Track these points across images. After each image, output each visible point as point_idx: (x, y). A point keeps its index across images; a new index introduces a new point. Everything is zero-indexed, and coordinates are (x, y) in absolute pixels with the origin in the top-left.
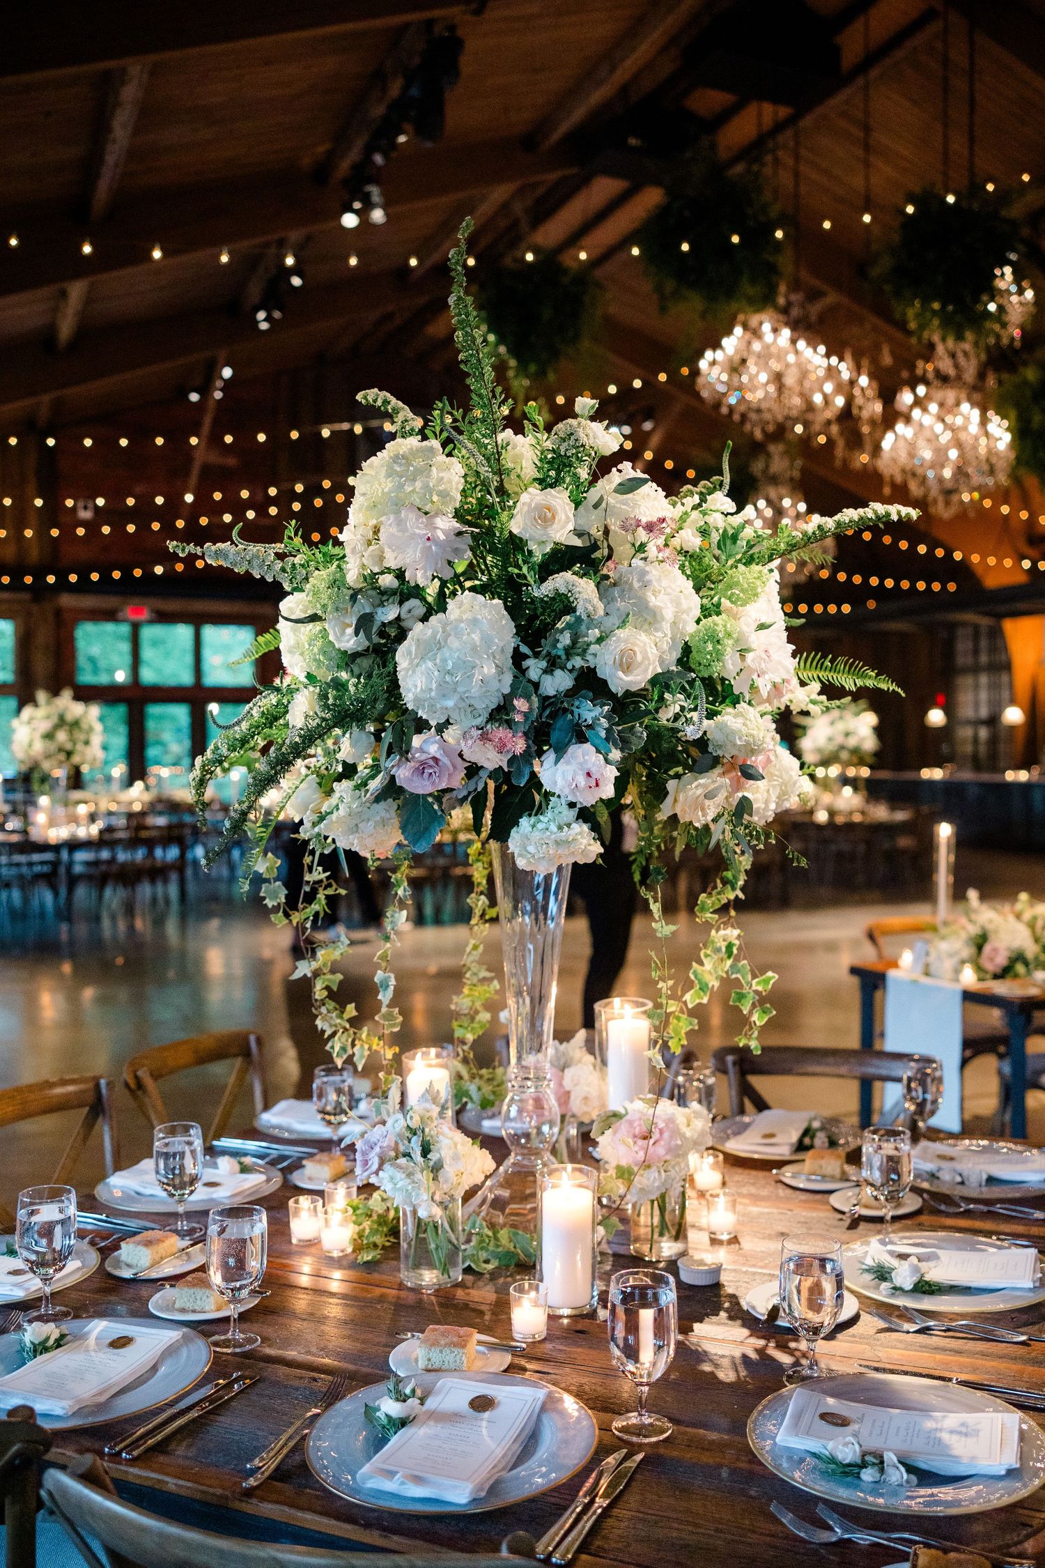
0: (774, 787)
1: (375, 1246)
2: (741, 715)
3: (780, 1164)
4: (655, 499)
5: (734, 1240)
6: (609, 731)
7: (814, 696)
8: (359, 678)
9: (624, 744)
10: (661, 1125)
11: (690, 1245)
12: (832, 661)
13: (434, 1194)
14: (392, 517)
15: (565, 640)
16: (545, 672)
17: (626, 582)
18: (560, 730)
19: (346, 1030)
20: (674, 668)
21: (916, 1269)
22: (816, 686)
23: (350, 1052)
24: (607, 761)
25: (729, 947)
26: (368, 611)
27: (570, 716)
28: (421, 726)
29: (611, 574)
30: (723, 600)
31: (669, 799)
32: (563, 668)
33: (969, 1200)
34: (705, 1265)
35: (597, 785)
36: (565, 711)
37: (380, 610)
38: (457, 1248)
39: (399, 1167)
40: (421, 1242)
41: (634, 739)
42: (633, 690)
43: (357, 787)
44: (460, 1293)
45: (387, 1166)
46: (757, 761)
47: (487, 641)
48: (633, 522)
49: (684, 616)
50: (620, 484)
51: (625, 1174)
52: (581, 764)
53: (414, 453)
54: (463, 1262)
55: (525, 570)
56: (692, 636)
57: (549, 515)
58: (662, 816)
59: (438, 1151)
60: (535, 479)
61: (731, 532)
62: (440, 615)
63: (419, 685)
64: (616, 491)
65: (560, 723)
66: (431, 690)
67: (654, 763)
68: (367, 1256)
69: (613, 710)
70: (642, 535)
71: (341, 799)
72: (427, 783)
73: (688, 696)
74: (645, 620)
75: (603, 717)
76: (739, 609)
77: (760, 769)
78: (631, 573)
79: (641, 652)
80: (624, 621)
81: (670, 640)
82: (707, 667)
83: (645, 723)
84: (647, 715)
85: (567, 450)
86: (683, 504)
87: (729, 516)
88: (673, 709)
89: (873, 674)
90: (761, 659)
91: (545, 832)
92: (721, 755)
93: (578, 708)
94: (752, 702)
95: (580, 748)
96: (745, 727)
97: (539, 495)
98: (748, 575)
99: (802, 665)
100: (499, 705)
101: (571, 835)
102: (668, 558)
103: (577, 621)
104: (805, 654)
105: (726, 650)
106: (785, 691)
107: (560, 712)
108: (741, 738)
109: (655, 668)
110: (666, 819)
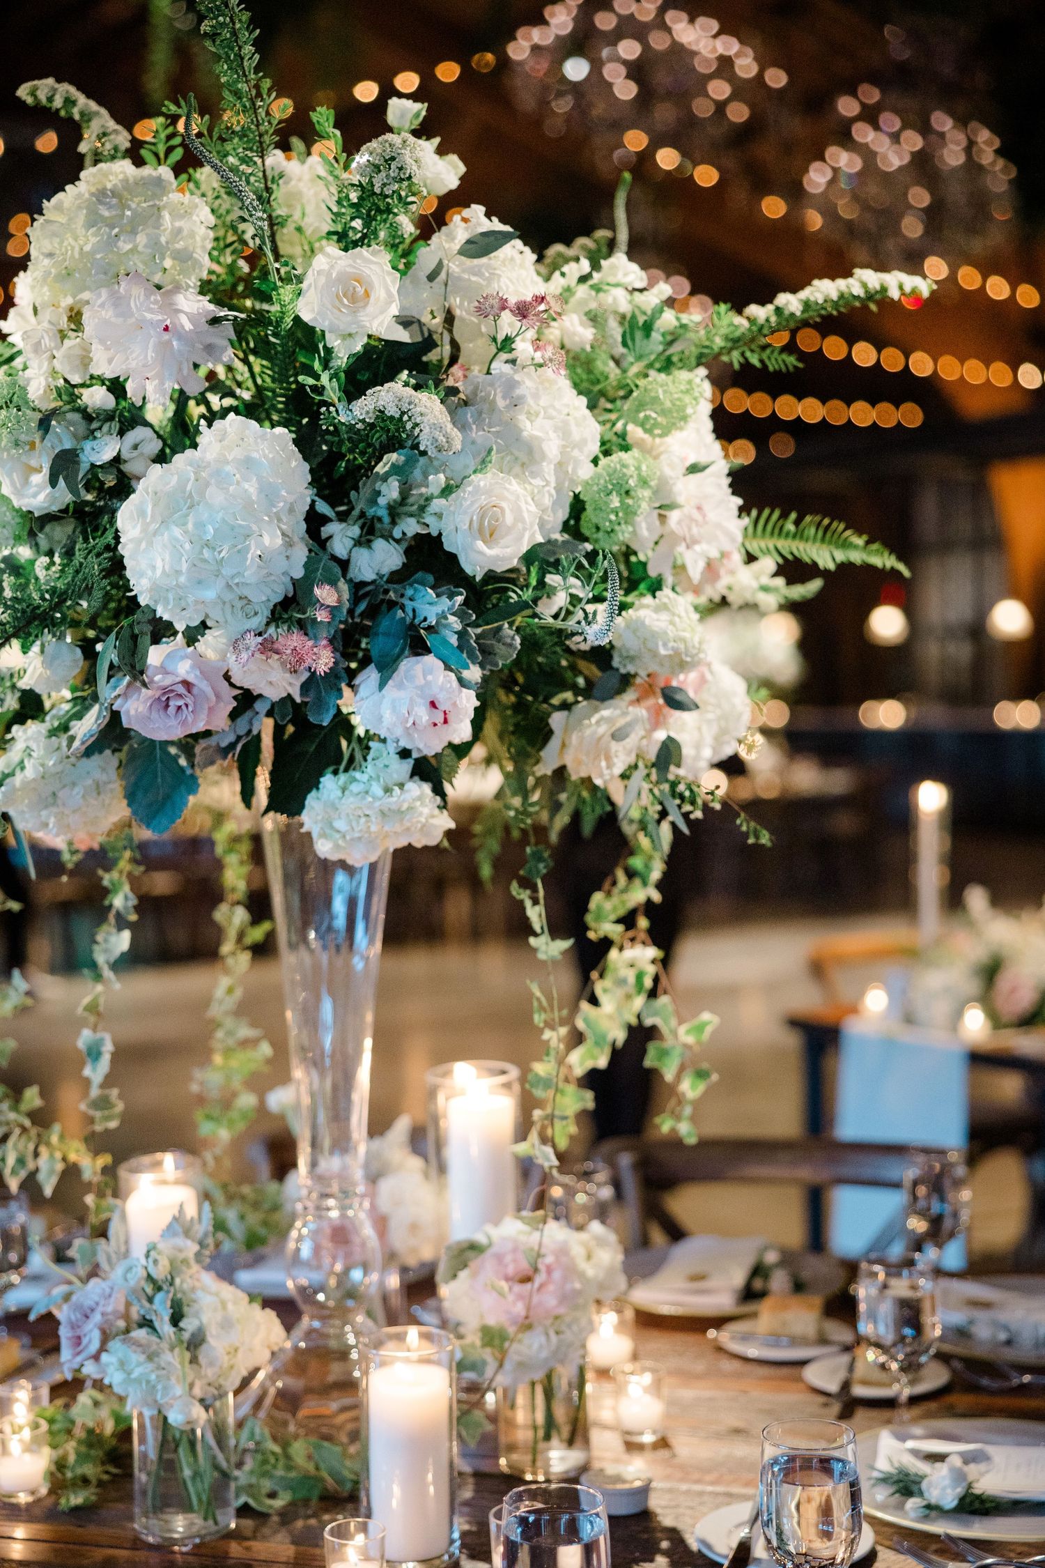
0: (709, 722)
1: (85, 1481)
2: (664, 608)
3: (719, 1322)
4: (522, 266)
5: (663, 1443)
6: (462, 635)
7: (766, 580)
8: (50, 553)
9: (485, 654)
10: (549, 1259)
11: (596, 1452)
12: (797, 523)
13: (191, 1386)
14: (104, 293)
15: (391, 491)
16: (358, 543)
17: (484, 399)
18: (387, 634)
19: (24, 1130)
20: (558, 536)
21: (959, 1476)
22: (768, 564)
23: (31, 1165)
24: (462, 683)
25: (640, 977)
26: (68, 445)
27: (400, 613)
28: (161, 631)
29: (460, 385)
30: (630, 427)
31: (554, 744)
32: (388, 537)
33: (1023, 1369)
34: (624, 1481)
35: (446, 721)
36: (392, 605)
37: (88, 445)
38: (225, 1476)
39: (137, 1344)
40: (168, 1465)
41: (500, 649)
42: (499, 569)
43: (53, 733)
44: (235, 1549)
45: (115, 1345)
46: (686, 681)
47: (269, 494)
48: (495, 302)
49: (576, 453)
50: (469, 242)
51: (493, 1338)
52: (421, 688)
53: (130, 186)
54: (237, 1496)
55: (325, 378)
56: (586, 484)
57: (360, 290)
58: (545, 769)
59: (197, 1315)
60: (330, 233)
61: (641, 320)
62: (189, 452)
63: (159, 564)
64: (462, 252)
65: (385, 623)
66: (178, 573)
67: (528, 687)
68: (76, 1499)
69: (469, 603)
70: (508, 323)
71: (28, 751)
72: (173, 722)
73: (586, 579)
74: (516, 459)
75: (453, 614)
76: (658, 440)
77: (691, 694)
78: (492, 385)
79: (512, 510)
80: (483, 462)
81: (553, 492)
82: (608, 533)
83: (517, 624)
84: (521, 609)
85: (384, 185)
86: (563, 274)
87: (637, 294)
88: (561, 600)
89: (860, 541)
90: (692, 519)
91: (364, 798)
92: (632, 672)
93: (411, 599)
94: (678, 589)
95: (418, 662)
96: (671, 627)
97: (340, 258)
98: (672, 388)
99: (751, 530)
100: (286, 597)
101: (404, 801)
102: (551, 360)
103: (407, 462)
104: (754, 513)
105: (639, 507)
106: (722, 572)
107: (384, 607)
108: (665, 645)
109: (533, 535)
110: (549, 773)
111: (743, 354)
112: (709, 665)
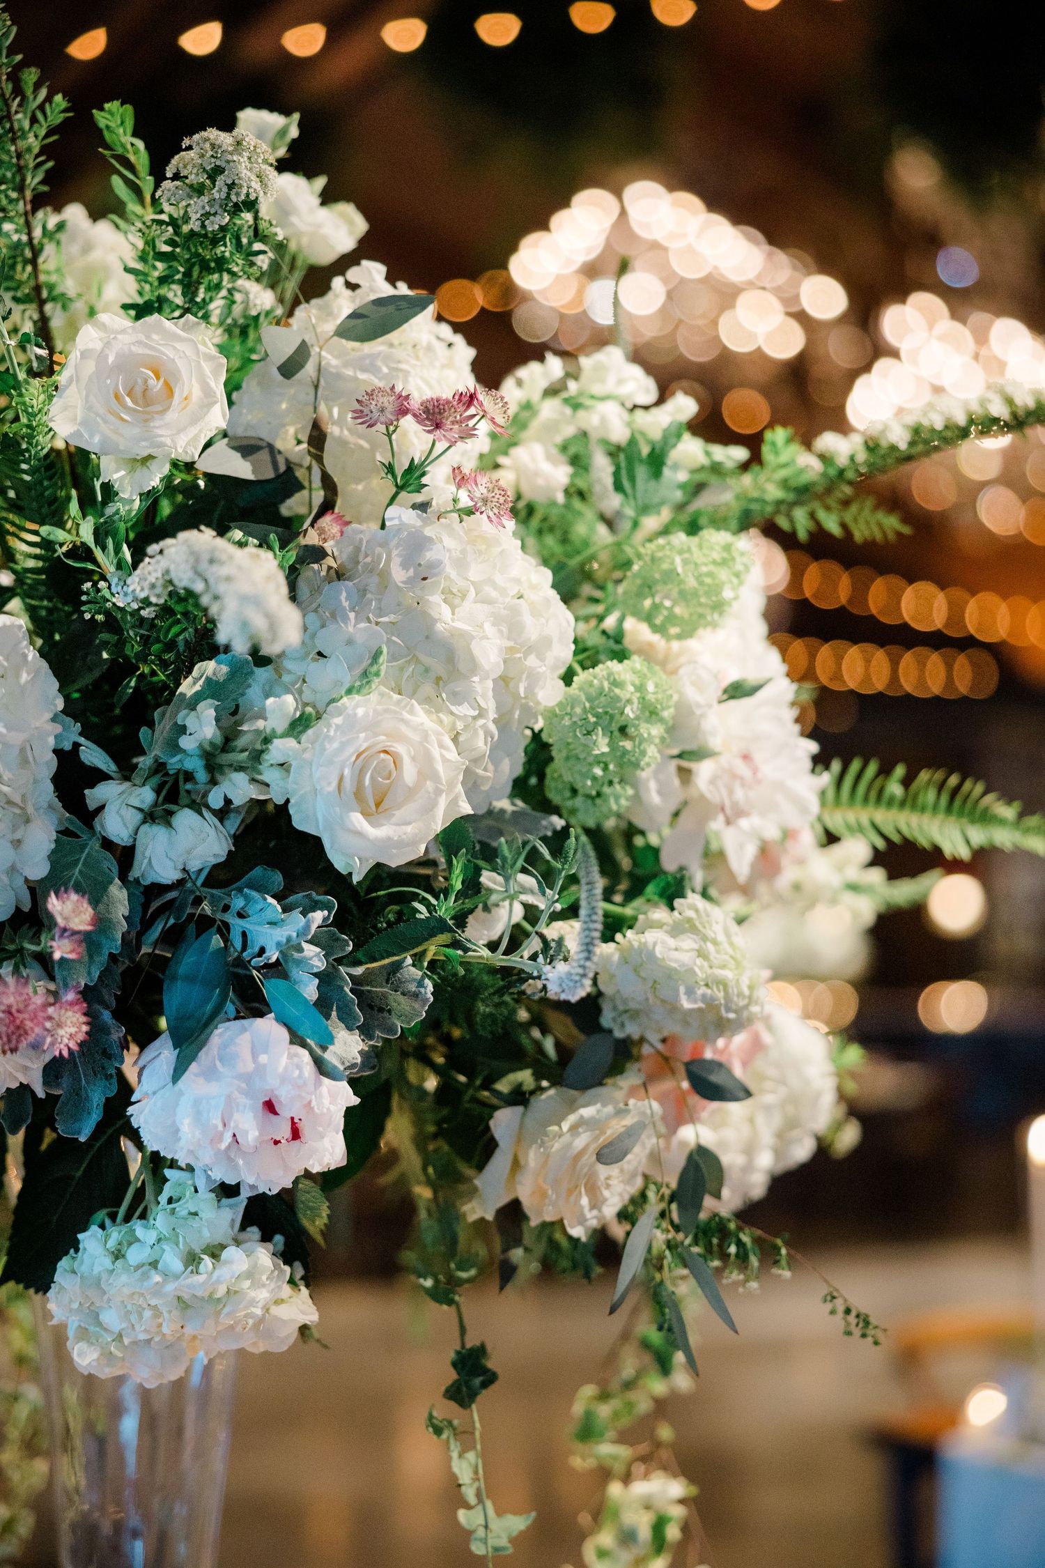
0: (767, 1110)
2: (688, 927)
4: (447, 362)
6: (326, 979)
7: (854, 873)
9: (370, 1014)
12: (907, 782)
15: (203, 726)
16: (150, 817)
17: (371, 569)
18: (191, 979)
20: (504, 804)
22: (857, 849)
24: (321, 1067)
25: (659, 1526)
27: (217, 940)
29: (329, 546)
30: (630, 624)
31: (499, 1163)
32: (198, 806)
35: (296, 1134)
36: (205, 924)
41: (399, 1002)
42: (394, 863)
46: (728, 1050)
48: (388, 402)
49: (532, 661)
50: (354, 315)
52: (247, 1078)
55: (88, 532)
56: (551, 715)
57: (156, 385)
58: (480, 1208)
61: (646, 450)
64: (343, 332)
65: (191, 959)
67: (459, 1058)
69: (341, 922)
70: (411, 439)
73: (547, 878)
74: (427, 670)
75: (310, 942)
76: (675, 645)
77: (738, 1071)
78: (384, 544)
79: (413, 759)
80: (365, 674)
81: (493, 727)
82: (592, 798)
83: (429, 956)
84: (432, 934)
85: (207, 215)
86: (520, 383)
87: (639, 413)
88: (507, 915)
89: (1008, 812)
90: (735, 776)
91: (146, 1276)
92: (636, 1037)
93: (241, 915)
94: (713, 892)
95: (244, 1030)
96: (699, 961)
97: (123, 331)
98: (697, 555)
99: (831, 794)
100: (18, 910)
101: (218, 1282)
102: (485, 501)
103: (232, 675)
104: (836, 766)
105: (644, 753)
106: (785, 862)
107: (192, 928)
108: (690, 992)
109: (454, 802)
110: (490, 1217)
111: (812, 516)
112: (767, 1019)
